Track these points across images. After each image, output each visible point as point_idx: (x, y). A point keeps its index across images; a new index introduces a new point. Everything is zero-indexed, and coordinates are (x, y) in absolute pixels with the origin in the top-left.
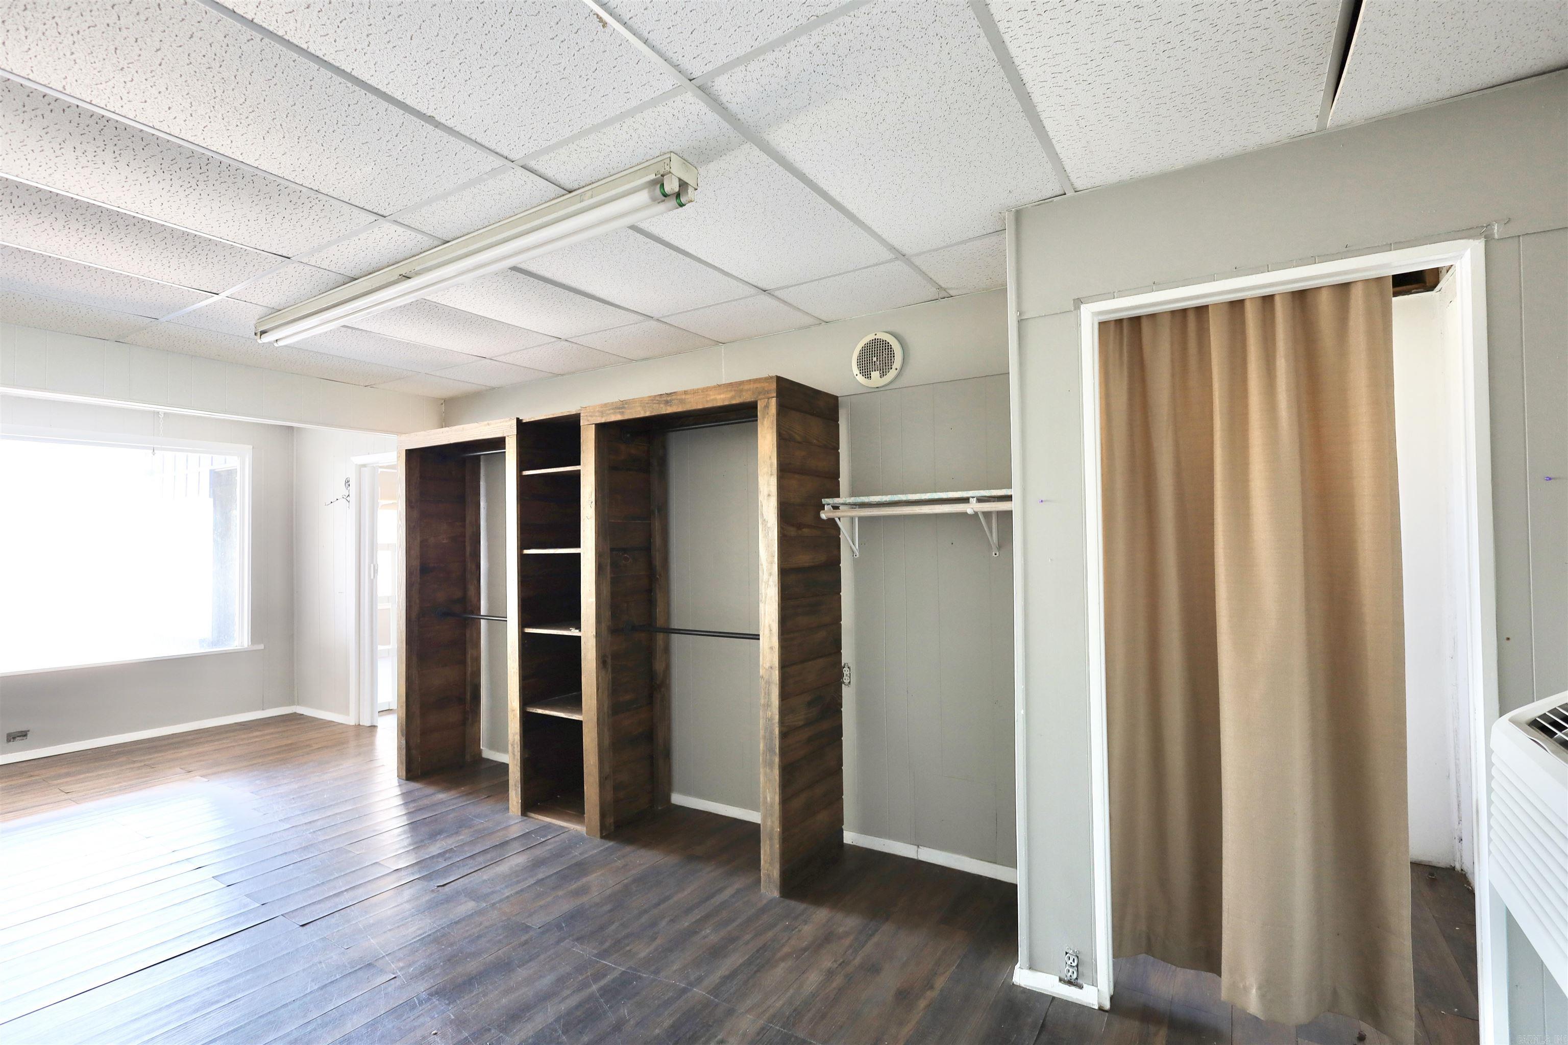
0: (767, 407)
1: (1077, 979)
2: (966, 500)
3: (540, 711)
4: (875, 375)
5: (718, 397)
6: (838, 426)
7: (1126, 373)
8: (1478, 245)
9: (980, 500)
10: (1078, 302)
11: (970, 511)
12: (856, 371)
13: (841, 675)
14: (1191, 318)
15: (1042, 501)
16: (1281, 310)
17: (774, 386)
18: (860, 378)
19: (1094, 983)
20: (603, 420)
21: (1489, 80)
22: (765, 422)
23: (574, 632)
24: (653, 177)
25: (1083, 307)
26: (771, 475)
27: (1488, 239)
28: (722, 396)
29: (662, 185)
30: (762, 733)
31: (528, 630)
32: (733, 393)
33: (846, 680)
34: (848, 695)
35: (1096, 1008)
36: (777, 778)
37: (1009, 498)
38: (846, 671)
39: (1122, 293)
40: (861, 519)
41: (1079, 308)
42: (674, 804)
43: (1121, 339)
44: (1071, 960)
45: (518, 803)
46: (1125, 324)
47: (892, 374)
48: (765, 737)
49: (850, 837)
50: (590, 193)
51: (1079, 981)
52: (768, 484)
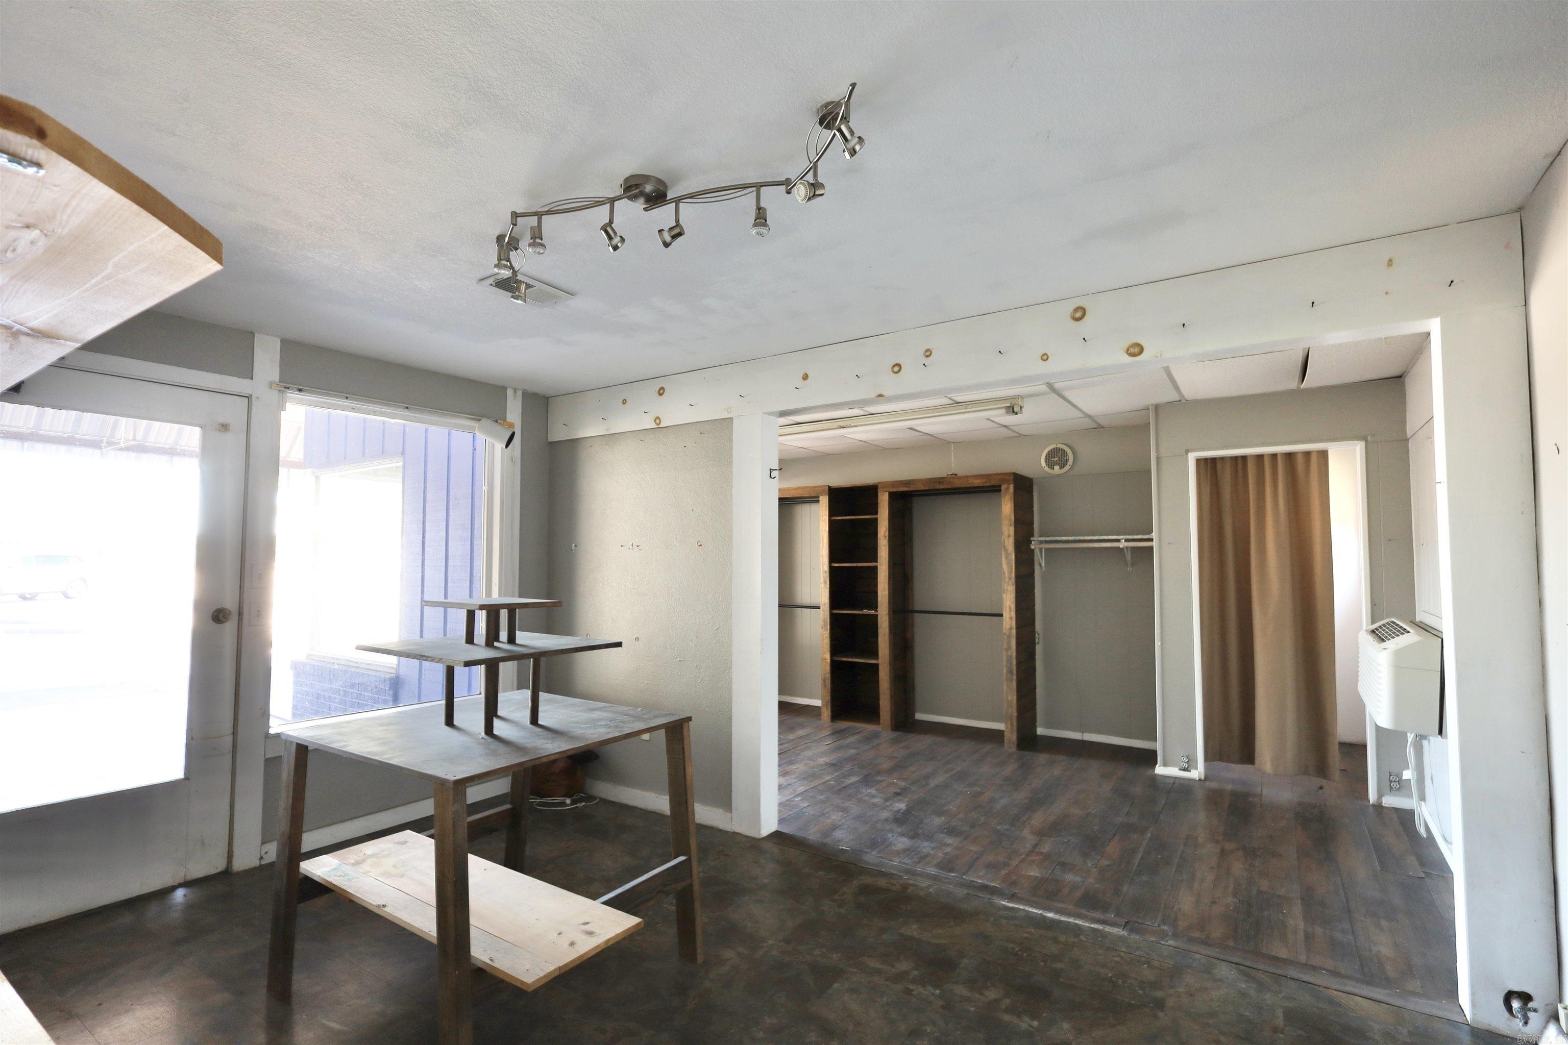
0: (1007, 489)
1: (1188, 768)
2: (1118, 541)
3: (845, 659)
4: (1057, 468)
5: (976, 482)
6: (1033, 496)
7: (1209, 484)
8: (1362, 444)
9: (1126, 540)
10: (1187, 452)
11: (1121, 546)
12: (1043, 463)
13: (1034, 638)
14: (1240, 461)
15: (1169, 544)
16: (1280, 463)
17: (1012, 477)
18: (1047, 469)
19: (1196, 769)
20: (895, 490)
21: (1364, 378)
22: (1006, 496)
23: (872, 612)
24: (1009, 405)
25: (1189, 454)
26: (1010, 525)
27: (1366, 441)
28: (978, 481)
29: (1013, 408)
30: (1005, 663)
31: (834, 612)
32: (985, 480)
33: (1037, 641)
34: (1039, 649)
35: (1197, 779)
36: (1015, 687)
37: (1152, 540)
38: (1037, 636)
39: (1209, 449)
40: (1046, 549)
41: (1188, 454)
42: (917, 720)
43: (1207, 469)
44: (1185, 759)
45: (829, 715)
46: (1209, 461)
47: (1067, 468)
48: (1007, 666)
49: (1040, 731)
50: (971, 406)
51: (1189, 769)
52: (1009, 530)
